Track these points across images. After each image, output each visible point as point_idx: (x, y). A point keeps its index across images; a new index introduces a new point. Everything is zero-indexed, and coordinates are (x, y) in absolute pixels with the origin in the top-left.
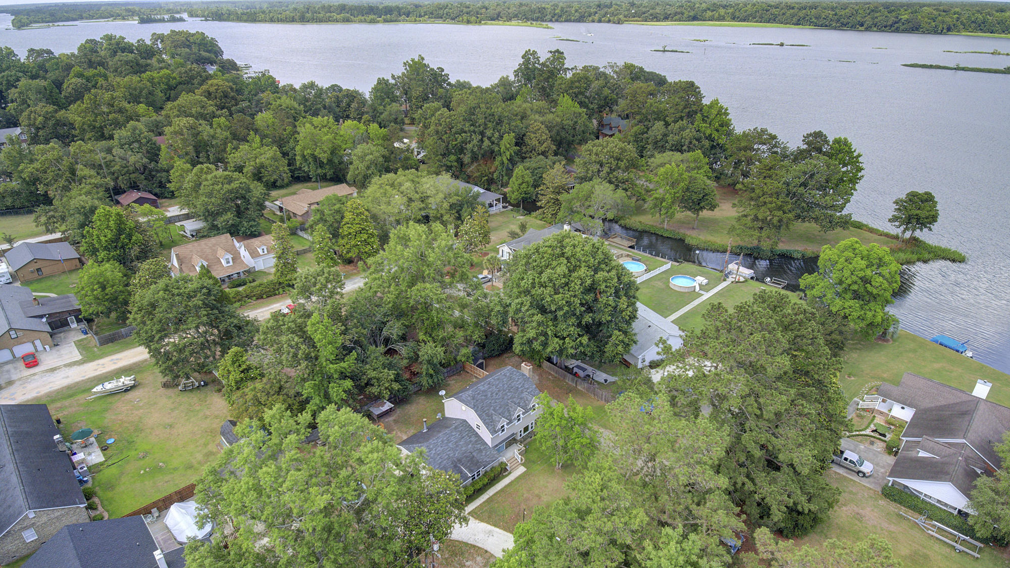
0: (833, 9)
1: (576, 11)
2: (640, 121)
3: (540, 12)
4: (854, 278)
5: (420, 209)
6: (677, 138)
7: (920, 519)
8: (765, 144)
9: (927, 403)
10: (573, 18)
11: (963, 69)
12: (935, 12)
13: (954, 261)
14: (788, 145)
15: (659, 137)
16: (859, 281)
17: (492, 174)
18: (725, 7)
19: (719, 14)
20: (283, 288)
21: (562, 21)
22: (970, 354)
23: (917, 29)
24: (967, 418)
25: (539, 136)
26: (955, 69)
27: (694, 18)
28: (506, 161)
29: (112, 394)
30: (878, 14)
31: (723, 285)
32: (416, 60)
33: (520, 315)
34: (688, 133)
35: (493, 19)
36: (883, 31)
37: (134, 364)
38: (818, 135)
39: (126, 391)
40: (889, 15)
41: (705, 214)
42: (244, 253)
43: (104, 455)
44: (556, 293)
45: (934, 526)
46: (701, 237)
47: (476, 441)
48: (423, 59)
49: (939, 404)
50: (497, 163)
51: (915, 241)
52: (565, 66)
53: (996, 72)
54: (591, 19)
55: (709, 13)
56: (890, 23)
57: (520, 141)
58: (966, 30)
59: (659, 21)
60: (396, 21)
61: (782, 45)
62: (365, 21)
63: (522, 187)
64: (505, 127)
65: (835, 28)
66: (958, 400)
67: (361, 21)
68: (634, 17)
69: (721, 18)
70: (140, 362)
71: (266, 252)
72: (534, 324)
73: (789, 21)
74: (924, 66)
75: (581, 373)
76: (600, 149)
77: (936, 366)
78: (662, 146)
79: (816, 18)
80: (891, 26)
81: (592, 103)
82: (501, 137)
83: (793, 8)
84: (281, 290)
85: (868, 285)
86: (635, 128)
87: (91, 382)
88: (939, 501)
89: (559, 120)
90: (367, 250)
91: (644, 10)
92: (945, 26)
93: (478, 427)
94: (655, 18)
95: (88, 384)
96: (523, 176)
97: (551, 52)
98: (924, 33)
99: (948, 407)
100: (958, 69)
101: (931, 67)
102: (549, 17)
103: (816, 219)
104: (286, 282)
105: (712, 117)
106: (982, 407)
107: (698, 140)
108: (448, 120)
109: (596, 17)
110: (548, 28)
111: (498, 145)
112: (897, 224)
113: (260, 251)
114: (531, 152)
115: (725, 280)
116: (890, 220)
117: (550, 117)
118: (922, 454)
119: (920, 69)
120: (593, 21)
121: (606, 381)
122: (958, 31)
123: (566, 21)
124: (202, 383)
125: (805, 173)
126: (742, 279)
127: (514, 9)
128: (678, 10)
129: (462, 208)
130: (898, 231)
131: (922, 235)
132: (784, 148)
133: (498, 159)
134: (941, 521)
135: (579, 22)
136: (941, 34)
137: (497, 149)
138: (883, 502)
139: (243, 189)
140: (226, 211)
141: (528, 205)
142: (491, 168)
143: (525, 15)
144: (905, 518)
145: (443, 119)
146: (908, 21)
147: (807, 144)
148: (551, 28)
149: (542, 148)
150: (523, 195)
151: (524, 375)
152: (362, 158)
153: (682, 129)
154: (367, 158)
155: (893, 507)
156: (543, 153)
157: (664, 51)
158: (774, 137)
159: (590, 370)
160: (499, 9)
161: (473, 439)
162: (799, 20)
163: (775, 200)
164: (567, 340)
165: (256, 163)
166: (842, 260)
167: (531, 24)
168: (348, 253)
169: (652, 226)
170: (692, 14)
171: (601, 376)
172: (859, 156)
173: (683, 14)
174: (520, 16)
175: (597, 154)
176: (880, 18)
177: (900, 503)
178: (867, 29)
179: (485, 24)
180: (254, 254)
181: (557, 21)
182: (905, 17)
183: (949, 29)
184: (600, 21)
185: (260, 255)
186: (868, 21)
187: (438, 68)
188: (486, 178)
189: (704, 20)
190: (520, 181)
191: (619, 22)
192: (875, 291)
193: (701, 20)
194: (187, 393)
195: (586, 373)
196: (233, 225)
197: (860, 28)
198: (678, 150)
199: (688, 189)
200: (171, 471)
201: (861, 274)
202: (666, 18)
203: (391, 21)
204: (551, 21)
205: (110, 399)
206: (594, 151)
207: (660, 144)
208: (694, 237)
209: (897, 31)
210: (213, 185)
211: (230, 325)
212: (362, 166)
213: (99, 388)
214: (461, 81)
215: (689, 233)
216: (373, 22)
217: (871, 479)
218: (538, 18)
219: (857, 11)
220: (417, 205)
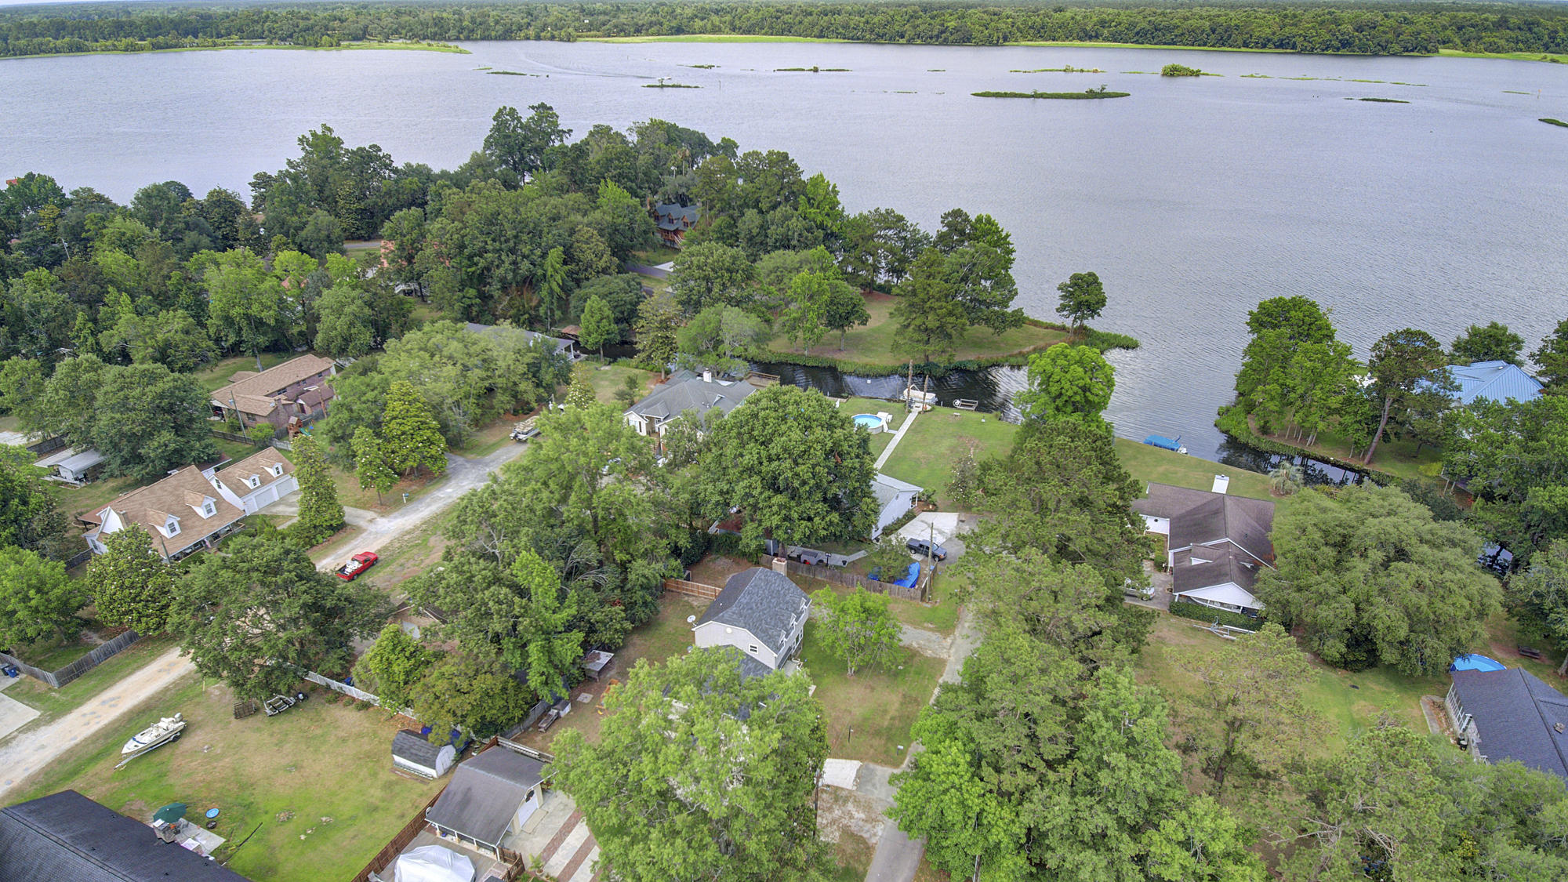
0: (861, 14)
1: (497, 23)
2: (722, 210)
3: (436, 25)
4: (1075, 388)
5: (482, 379)
6: (780, 230)
7: (1213, 628)
8: (890, 228)
9: (1179, 511)
10: (493, 33)
11: (1042, 96)
12: (985, 16)
13: (1127, 348)
14: (918, 227)
15: (755, 231)
16: (1080, 391)
17: (536, 308)
18: (717, 12)
19: (713, 24)
20: (321, 533)
21: (476, 40)
22: (1184, 451)
23: (969, 40)
24: (1221, 516)
25: (594, 249)
26: (1033, 96)
27: (679, 31)
28: (557, 289)
29: (154, 749)
30: (919, 21)
31: (910, 419)
32: (319, 133)
33: (751, 501)
34: (796, 224)
35: (356, 39)
36: (929, 44)
37: (151, 698)
38: (957, 213)
39: (176, 739)
40: (932, 22)
41: (856, 328)
42: (226, 492)
43: (219, 834)
44: (797, 464)
45: (1226, 630)
46: (856, 360)
47: (756, 667)
48: (330, 130)
49: (1188, 509)
50: (544, 293)
51: (1083, 328)
52: (560, 128)
53: (1078, 97)
54: (522, 35)
55: (698, 23)
56: (935, 33)
57: (568, 258)
58: (1025, 38)
59: (629, 36)
60: (176, 46)
61: (816, 70)
62: (115, 48)
63: (601, 325)
64: (547, 239)
65: (870, 42)
66: (1205, 501)
67: (106, 49)
68: (590, 30)
69: (716, 30)
70: (158, 693)
71: (259, 484)
72: (775, 509)
73: (809, 32)
74: (997, 95)
75: (813, 561)
76: (702, 259)
77: (1161, 469)
78: (761, 243)
79: (843, 28)
80: (938, 37)
81: (641, 188)
82: (544, 255)
83: (811, 14)
84: (319, 537)
85: (1088, 394)
86: (718, 221)
87: (93, 742)
88: (1222, 604)
89: (609, 218)
90: (433, 452)
91: (602, 18)
92: (1000, 35)
93: (754, 649)
94: (622, 31)
95: (91, 747)
96: (600, 309)
97: (533, 108)
98: (977, 45)
99: (1196, 510)
100: (1036, 96)
101: (1005, 95)
102: (453, 33)
103: (987, 321)
104: (325, 524)
105: (820, 198)
106: (1228, 502)
107: (809, 230)
108: (456, 236)
109: (531, 32)
110: (461, 52)
111: (542, 266)
112: (1065, 313)
113: (249, 483)
114: (586, 270)
115: (910, 412)
116: (1057, 310)
117: (598, 214)
118: (1195, 562)
119: (993, 99)
120: (527, 38)
121: (844, 562)
122: (1016, 41)
123: (483, 39)
124: (301, 696)
125: (962, 265)
126: (929, 408)
127: (390, 20)
128: (653, 19)
129: (540, 368)
130: (1068, 322)
131: (1091, 323)
132: (914, 230)
133: (545, 287)
134: (1229, 623)
135: (505, 39)
136: (997, 45)
137: (540, 272)
138: (1174, 620)
139: (178, 389)
140: (158, 429)
141: (617, 349)
142: (531, 300)
143: (411, 30)
144: (1198, 630)
145: (448, 236)
146: (956, 30)
147: (947, 225)
148: (465, 52)
149: (602, 264)
150: (606, 337)
151: (779, 574)
152: (339, 312)
153: (787, 218)
154: (347, 310)
155: (1184, 622)
156: (605, 271)
157: (662, 86)
158: (901, 219)
159: (822, 556)
160: (363, 21)
161: (751, 665)
162: (822, 31)
163: (944, 304)
164: (817, 520)
165: (157, 342)
166: (1058, 370)
167: (429, 45)
168: (402, 462)
169: (787, 355)
170: (674, 24)
171: (836, 559)
172: (1007, 236)
173: (661, 24)
174: (404, 32)
175: (699, 267)
176: (922, 27)
177: (1189, 617)
178: (910, 42)
179: (348, 47)
180: (240, 490)
181: (468, 39)
182: (952, 24)
183: (1005, 39)
184: (538, 38)
185: (251, 491)
186: (910, 33)
187: (370, 147)
188: (526, 316)
189: (693, 33)
190: (598, 317)
191: (569, 39)
192: (1096, 400)
193: (689, 33)
194: (282, 717)
195: (818, 559)
196: (176, 451)
197: (901, 41)
198: (787, 247)
199: (832, 302)
200: (349, 822)
201: (1081, 383)
202: (638, 31)
203: (168, 47)
204: (458, 39)
205: (156, 759)
206: (695, 263)
207: (759, 239)
208: (848, 360)
209: (945, 43)
210: (122, 389)
211: (339, 600)
212: (341, 324)
213: (129, 747)
214: (414, 164)
215: (838, 356)
216: (131, 49)
217: (1154, 601)
218: (436, 34)
219: (892, 17)
220: (476, 374)
